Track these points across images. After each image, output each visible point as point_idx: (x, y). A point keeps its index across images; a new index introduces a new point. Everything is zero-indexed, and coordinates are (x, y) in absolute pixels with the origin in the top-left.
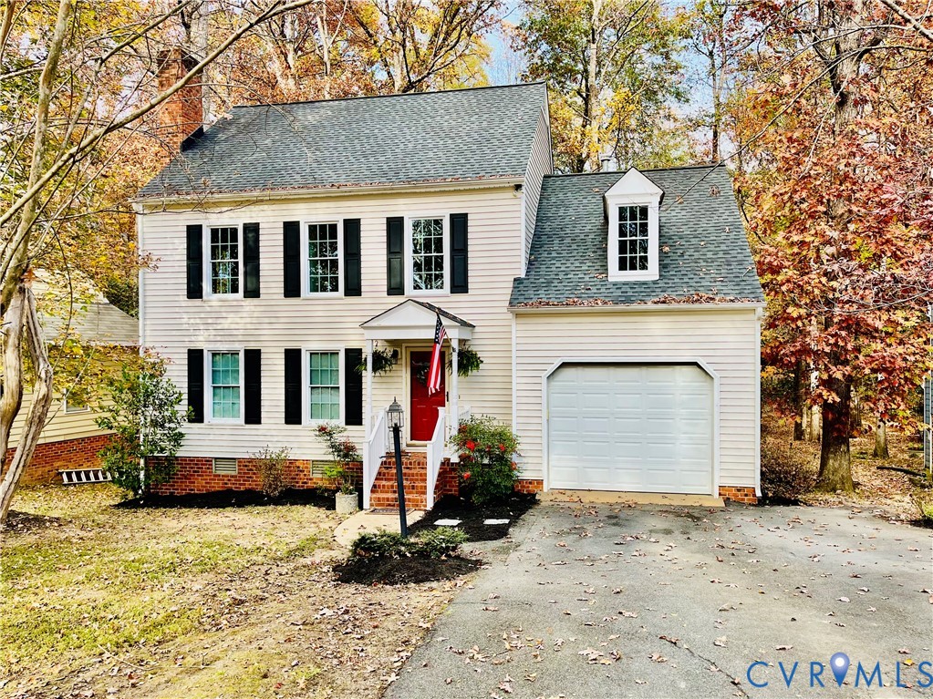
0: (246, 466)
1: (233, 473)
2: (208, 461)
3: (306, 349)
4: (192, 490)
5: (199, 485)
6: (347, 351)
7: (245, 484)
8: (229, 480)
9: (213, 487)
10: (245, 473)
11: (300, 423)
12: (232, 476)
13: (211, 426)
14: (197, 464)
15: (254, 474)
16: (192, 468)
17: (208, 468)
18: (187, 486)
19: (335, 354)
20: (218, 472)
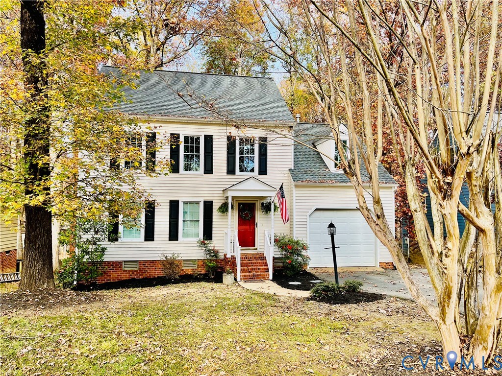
0: (144, 265)
1: (135, 269)
2: (120, 263)
3: (181, 200)
4: (109, 280)
5: (114, 277)
6: (205, 202)
7: (143, 275)
8: (133, 273)
9: (123, 278)
10: (143, 269)
11: (177, 240)
12: (135, 271)
13: (123, 243)
14: (112, 265)
15: (149, 269)
16: (109, 267)
17: (120, 267)
18: (106, 278)
19: (198, 203)
20: (126, 269)
